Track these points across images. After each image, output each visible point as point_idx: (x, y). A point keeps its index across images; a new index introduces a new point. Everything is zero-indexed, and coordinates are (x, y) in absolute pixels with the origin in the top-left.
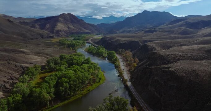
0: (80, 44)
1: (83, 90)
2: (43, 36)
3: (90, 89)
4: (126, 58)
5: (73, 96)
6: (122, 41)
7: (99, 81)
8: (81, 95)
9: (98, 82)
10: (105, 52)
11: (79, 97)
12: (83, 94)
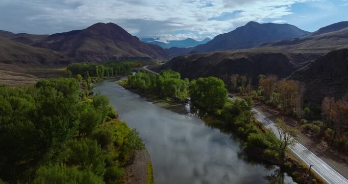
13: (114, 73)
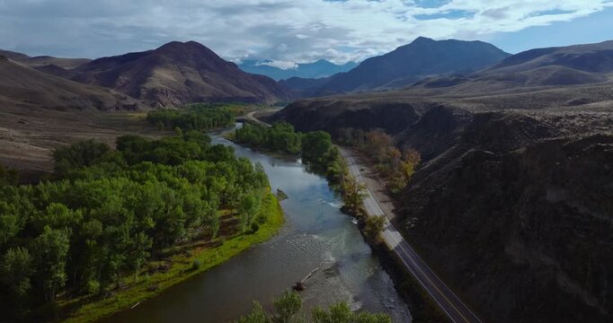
0: (214, 120)
1: (162, 269)
2: (101, 102)
3: (200, 261)
4: (370, 156)
5: (97, 297)
6: (355, 105)
7: (255, 228)
8: (144, 295)
9: (248, 233)
10: (296, 138)
11: (125, 303)
12: (154, 290)
13: (213, 124)
